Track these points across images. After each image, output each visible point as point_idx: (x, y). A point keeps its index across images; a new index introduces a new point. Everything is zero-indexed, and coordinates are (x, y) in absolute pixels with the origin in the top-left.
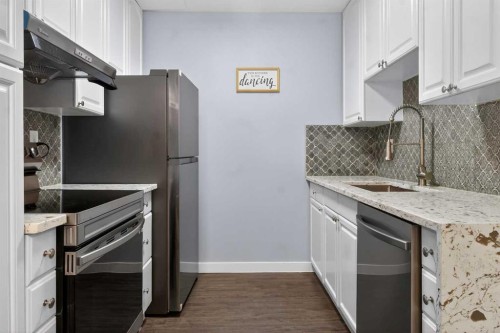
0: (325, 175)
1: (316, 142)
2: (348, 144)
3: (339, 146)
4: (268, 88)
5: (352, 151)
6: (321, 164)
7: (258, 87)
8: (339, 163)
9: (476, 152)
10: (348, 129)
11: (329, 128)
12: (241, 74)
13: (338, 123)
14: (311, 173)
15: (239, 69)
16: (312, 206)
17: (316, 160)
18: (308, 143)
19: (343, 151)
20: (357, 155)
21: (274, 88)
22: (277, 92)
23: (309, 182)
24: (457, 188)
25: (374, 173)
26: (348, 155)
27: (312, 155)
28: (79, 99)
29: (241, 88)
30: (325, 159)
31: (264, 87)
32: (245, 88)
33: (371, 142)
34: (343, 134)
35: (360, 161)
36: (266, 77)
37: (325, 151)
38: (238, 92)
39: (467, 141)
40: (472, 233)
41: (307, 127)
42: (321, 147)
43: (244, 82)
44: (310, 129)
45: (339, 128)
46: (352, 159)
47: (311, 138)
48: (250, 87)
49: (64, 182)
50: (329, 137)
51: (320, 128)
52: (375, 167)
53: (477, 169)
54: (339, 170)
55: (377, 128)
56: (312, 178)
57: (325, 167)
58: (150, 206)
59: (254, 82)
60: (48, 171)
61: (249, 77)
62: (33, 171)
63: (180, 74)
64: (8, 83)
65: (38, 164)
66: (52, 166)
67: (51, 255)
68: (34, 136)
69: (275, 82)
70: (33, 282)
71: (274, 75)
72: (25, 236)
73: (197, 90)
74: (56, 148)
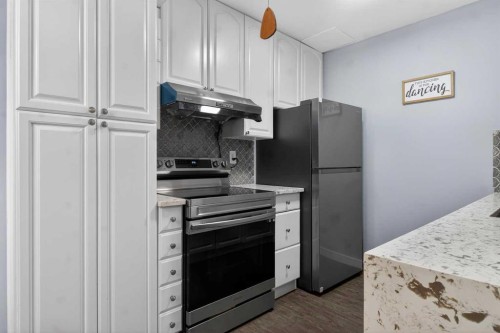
4: (439, 95)
12: (408, 87)
15: (404, 83)
18: (496, 152)
22: (452, 97)
28: (246, 129)
29: (407, 99)
31: (435, 94)
32: (413, 98)
36: (436, 83)
38: (405, 104)
40: (402, 275)
41: (494, 133)
43: (411, 93)
48: (418, 97)
49: (258, 183)
58: (296, 204)
59: (422, 92)
60: (244, 176)
61: (416, 88)
62: (226, 175)
63: (320, 101)
64: (146, 132)
65: (228, 171)
66: (247, 172)
67: (173, 220)
68: (233, 154)
69: (448, 87)
70: (163, 232)
71: (446, 80)
72: (158, 207)
73: (360, 109)
74: (250, 161)
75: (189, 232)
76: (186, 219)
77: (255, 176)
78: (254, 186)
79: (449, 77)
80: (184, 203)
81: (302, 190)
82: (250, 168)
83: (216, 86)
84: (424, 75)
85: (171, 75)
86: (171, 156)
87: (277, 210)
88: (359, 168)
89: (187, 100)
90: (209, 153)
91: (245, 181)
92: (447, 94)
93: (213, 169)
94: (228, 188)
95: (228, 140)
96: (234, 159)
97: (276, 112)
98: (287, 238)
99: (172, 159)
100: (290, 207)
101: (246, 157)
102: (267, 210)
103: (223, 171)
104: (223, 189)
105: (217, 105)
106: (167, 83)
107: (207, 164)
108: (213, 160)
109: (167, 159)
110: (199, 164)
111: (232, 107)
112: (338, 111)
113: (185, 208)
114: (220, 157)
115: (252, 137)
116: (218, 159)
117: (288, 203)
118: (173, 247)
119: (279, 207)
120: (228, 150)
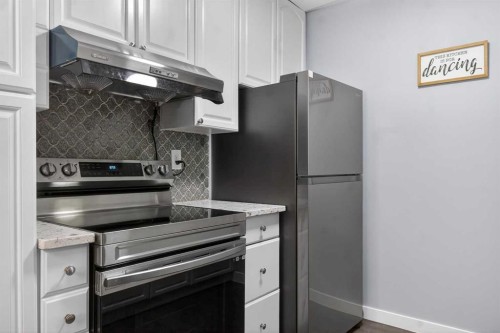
4: (468, 74)
7: (451, 76)
12: (425, 62)
15: (420, 56)
22: (485, 77)
28: (198, 117)
29: (424, 80)
31: (462, 73)
32: (432, 79)
36: (464, 58)
43: (430, 71)
48: (439, 77)
58: (274, 230)
59: (445, 69)
60: (193, 187)
61: (437, 63)
62: (165, 188)
63: (311, 75)
64: (13, 109)
65: (170, 181)
66: (198, 182)
67: (69, 272)
68: (176, 154)
69: (481, 63)
70: (48, 295)
71: (478, 54)
72: (38, 250)
73: (360, 92)
74: (203, 165)
75: (101, 292)
76: (94, 269)
77: (210, 189)
78: (210, 204)
79: (481, 49)
80: (92, 240)
81: (282, 208)
82: (203, 176)
83: (149, 43)
84: (447, 46)
85: (69, 16)
86: (74, 157)
87: (247, 242)
88: (358, 176)
89: (97, 58)
90: (138, 152)
91: (196, 195)
92: (478, 72)
93: (145, 178)
94: (169, 207)
95: (168, 133)
96: (178, 162)
97: (243, 91)
98: (261, 282)
99: (75, 163)
100: (266, 235)
101: (198, 159)
102: (234, 243)
103: (161, 181)
104: (161, 209)
105: (153, 72)
106: (60, 29)
107: (136, 170)
108: (145, 163)
109: (65, 162)
110: (121, 169)
111: (176, 76)
112: (329, 95)
113: (93, 248)
114: (156, 158)
115: (206, 129)
116: (152, 163)
117: (263, 229)
118: (70, 320)
119: (250, 236)
120: (169, 147)
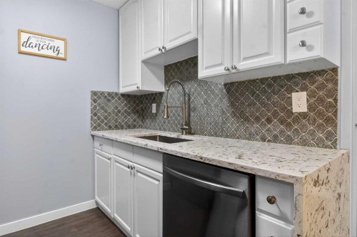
0: (106, 129)
1: (99, 105)
2: (123, 106)
3: (116, 108)
5: (126, 111)
6: (103, 122)
7: (42, 52)
8: (116, 121)
9: (223, 113)
10: (123, 95)
11: (109, 94)
13: (115, 91)
14: (95, 128)
15: (20, 31)
16: (97, 155)
17: (99, 118)
18: (92, 104)
19: (119, 111)
20: (129, 114)
21: (60, 56)
22: (64, 60)
23: (93, 136)
24: (209, 135)
25: (140, 127)
26: (123, 114)
27: (95, 115)
30: (106, 118)
31: (50, 53)
32: (29, 50)
33: (138, 105)
34: (119, 99)
35: (131, 119)
36: (52, 44)
37: (106, 111)
38: (21, 53)
39: (216, 106)
41: (92, 92)
42: (102, 108)
44: (94, 93)
45: (116, 94)
46: (125, 117)
47: (95, 101)
48: (35, 50)
50: (109, 100)
51: (102, 93)
52: (140, 123)
53: (224, 123)
54: (116, 126)
55: (142, 96)
56: (96, 133)
57: (106, 124)
59: (39, 47)
61: (34, 41)
69: (62, 50)
79: (63, 43)
